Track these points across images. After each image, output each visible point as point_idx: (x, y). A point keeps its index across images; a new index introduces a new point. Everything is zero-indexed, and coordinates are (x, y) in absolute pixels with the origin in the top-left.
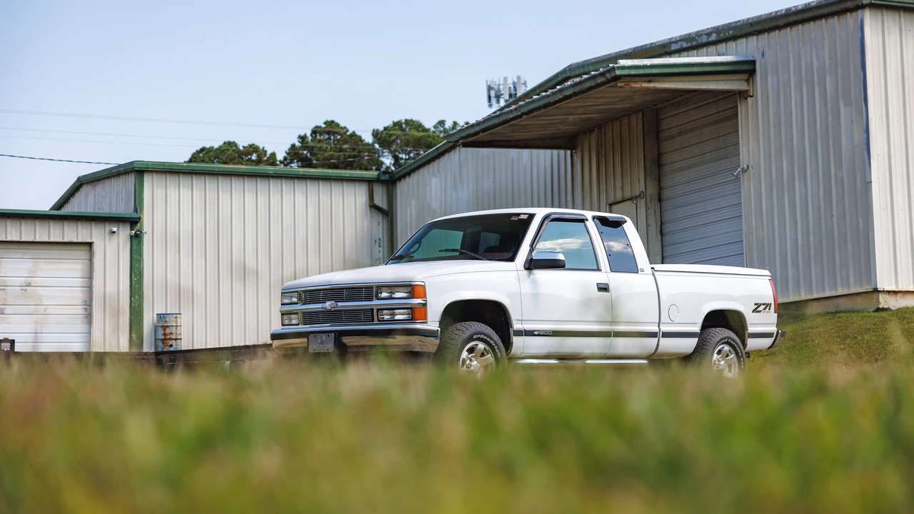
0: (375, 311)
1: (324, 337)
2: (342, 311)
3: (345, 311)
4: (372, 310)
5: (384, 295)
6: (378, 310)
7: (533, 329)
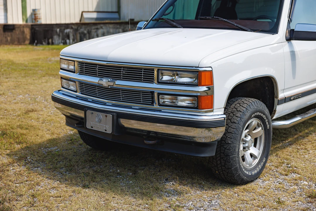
0: (156, 95)
1: (102, 115)
2: (119, 89)
3: (123, 90)
4: (152, 93)
5: (166, 78)
6: (159, 94)
7: (290, 95)
